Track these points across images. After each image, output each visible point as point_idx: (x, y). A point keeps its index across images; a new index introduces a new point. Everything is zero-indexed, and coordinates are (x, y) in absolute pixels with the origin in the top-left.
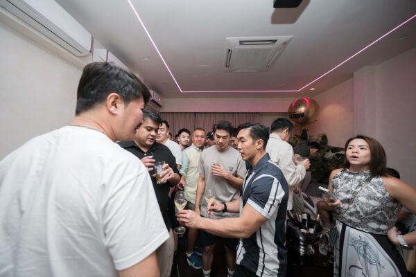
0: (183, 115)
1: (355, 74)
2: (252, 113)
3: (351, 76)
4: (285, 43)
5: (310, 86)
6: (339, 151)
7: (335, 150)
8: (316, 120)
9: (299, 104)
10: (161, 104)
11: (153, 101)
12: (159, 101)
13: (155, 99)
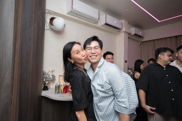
10: (142, 35)
11: (135, 35)
12: (140, 33)
13: (137, 33)
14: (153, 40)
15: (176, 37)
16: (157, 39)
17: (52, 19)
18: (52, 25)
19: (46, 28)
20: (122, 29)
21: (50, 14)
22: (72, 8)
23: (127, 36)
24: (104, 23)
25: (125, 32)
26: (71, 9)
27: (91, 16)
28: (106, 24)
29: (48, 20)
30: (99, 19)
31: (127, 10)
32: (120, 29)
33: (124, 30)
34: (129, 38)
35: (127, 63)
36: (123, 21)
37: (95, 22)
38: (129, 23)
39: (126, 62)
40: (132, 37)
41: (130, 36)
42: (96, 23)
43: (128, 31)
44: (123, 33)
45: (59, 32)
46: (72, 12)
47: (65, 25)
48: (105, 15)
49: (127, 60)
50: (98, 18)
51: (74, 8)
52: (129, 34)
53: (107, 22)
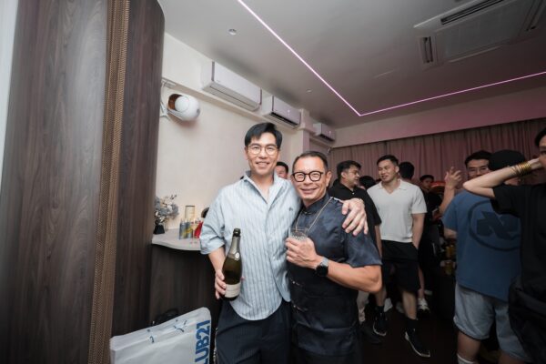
10: (333, 137)
11: (322, 136)
12: (329, 133)
13: (324, 133)
15: (385, 142)
16: (357, 146)
17: (174, 98)
18: (174, 109)
19: (161, 114)
20: (300, 124)
21: (170, 87)
22: (213, 79)
23: (308, 137)
24: (270, 111)
25: (305, 130)
26: (210, 81)
27: (245, 96)
28: (274, 114)
29: (165, 99)
30: (260, 104)
31: (309, 91)
32: (297, 124)
33: (303, 126)
34: (311, 140)
36: (302, 111)
37: (254, 109)
38: (311, 115)
40: (317, 140)
41: (312, 138)
42: (256, 110)
43: (310, 128)
44: (302, 132)
45: (186, 124)
46: (213, 88)
47: (198, 111)
48: (271, 97)
51: (215, 80)
52: (312, 134)
53: (275, 111)
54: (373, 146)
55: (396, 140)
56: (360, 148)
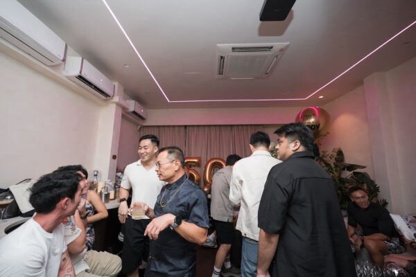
0: (171, 128)
1: (365, 80)
2: (254, 125)
3: (361, 83)
4: (282, 50)
5: (317, 93)
6: (356, 169)
7: (351, 167)
8: (328, 133)
9: (307, 114)
10: (145, 117)
11: (134, 112)
12: (141, 111)
13: (137, 111)
14: (159, 126)
15: (186, 126)
16: (164, 126)
20: (113, 96)
23: (120, 111)
24: (77, 73)
25: (118, 104)
28: (80, 77)
30: (64, 60)
31: (127, 66)
32: (109, 96)
33: (116, 99)
34: (123, 116)
35: (116, 161)
36: (116, 84)
37: (52, 64)
38: (125, 91)
39: (114, 157)
40: (130, 117)
41: (125, 114)
43: (125, 103)
44: (115, 105)
48: (81, 58)
49: (116, 154)
50: (62, 58)
52: (124, 109)
53: (83, 75)
54: (177, 129)
55: (193, 126)
56: (166, 128)
